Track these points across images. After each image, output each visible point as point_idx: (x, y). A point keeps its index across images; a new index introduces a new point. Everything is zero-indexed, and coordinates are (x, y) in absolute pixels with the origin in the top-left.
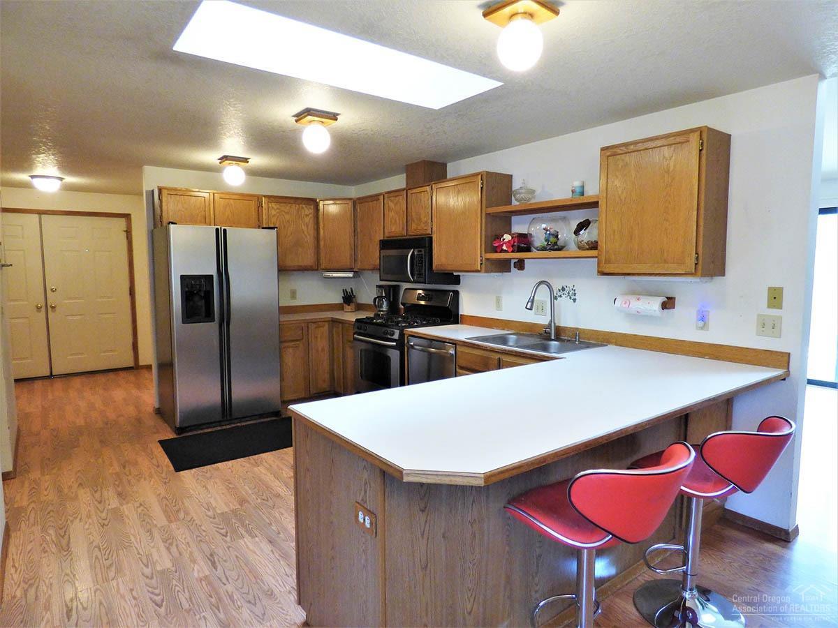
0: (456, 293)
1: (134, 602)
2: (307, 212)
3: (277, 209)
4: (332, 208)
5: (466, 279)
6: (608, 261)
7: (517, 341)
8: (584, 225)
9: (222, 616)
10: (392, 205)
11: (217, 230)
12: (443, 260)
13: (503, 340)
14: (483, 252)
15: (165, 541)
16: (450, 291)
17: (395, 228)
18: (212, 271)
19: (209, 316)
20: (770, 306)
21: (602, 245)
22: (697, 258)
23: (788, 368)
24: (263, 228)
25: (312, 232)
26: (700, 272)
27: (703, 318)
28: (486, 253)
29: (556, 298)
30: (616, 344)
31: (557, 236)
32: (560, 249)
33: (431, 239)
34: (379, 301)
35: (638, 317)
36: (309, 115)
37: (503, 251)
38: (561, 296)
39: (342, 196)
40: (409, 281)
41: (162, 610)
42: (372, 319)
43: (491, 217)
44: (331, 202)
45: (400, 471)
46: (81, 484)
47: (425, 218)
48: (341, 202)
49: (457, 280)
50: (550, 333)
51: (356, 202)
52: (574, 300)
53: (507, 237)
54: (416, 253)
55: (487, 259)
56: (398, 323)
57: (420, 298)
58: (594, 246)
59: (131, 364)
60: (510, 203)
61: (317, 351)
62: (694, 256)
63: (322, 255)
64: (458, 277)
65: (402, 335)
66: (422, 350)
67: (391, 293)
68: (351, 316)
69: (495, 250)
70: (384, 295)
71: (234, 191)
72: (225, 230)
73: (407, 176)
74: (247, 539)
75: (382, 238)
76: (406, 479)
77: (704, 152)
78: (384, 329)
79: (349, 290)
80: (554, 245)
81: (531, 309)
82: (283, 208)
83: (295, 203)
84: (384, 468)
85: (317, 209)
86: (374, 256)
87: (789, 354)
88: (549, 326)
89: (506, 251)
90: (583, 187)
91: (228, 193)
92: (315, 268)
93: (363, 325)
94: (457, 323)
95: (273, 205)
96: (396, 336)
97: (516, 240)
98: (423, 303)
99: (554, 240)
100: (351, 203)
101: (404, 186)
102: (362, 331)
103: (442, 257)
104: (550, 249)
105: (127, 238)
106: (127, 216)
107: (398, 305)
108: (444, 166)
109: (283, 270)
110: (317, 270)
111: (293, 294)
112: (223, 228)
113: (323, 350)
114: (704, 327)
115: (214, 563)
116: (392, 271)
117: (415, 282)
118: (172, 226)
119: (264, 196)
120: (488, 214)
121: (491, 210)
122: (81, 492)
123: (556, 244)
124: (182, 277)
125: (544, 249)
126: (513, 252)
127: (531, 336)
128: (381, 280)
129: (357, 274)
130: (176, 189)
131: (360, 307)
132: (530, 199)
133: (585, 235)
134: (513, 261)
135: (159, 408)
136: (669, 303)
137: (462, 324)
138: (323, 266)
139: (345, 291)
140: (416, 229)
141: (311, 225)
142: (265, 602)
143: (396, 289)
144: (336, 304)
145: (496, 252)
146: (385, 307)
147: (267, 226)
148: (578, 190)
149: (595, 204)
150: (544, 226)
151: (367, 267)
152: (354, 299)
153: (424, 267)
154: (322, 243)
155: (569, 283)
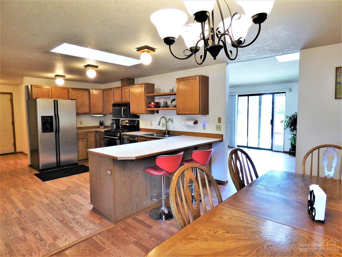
0: (138, 121)
1: (40, 210)
2: (86, 93)
3: (75, 92)
4: (95, 92)
5: (141, 116)
6: (179, 111)
7: (157, 135)
8: (173, 100)
9: (68, 210)
10: (116, 92)
11: (54, 100)
12: (133, 111)
13: (152, 135)
14: (146, 108)
15: (45, 198)
16: (136, 120)
17: (118, 100)
18: (52, 114)
19: (51, 130)
20: (219, 122)
21: (177, 106)
22: (200, 110)
23: (223, 138)
24: (70, 99)
25: (88, 101)
26: (200, 113)
27: (204, 126)
28: (147, 108)
29: (168, 122)
30: (184, 135)
31: (167, 103)
32: (168, 107)
33: (129, 104)
34: (113, 124)
35: (188, 126)
36: (89, 66)
37: (151, 108)
38: (169, 121)
39: (98, 88)
40: (123, 117)
41: (50, 211)
42: (111, 130)
43: (148, 97)
44: (95, 90)
45: (117, 158)
46: (9, 187)
47: (127, 96)
48: (98, 90)
49: (138, 117)
50: (166, 133)
51: (104, 91)
52: (173, 122)
53: (153, 103)
54: (125, 108)
55: (147, 110)
56: (119, 131)
57: (127, 123)
58: (175, 106)
59: (13, 151)
60: (154, 93)
61: (91, 142)
62: (199, 109)
63: (92, 109)
64: (139, 116)
65: (120, 135)
66: (127, 139)
67: (117, 122)
68: (102, 130)
69: (149, 107)
70: (114, 122)
71: (60, 86)
72: (57, 101)
73: (121, 82)
74: (73, 195)
75: (113, 103)
76: (118, 159)
77: (200, 82)
78: (114, 133)
79: (102, 121)
80: (166, 106)
81: (159, 125)
82: (77, 92)
83: (82, 90)
84: (113, 158)
85: (90, 93)
86: (111, 109)
87: (223, 135)
88: (166, 131)
89: (152, 108)
90: (173, 89)
91: (57, 87)
92: (89, 113)
93: (107, 132)
94: (139, 131)
95: (73, 91)
96: (118, 135)
97: (155, 104)
98: (128, 125)
99: (166, 104)
100: (102, 90)
101: (121, 86)
102: (107, 134)
103: (133, 109)
104: (165, 107)
105: (11, 102)
106: (11, 94)
107: (119, 126)
108: (134, 79)
109: (78, 114)
110: (90, 114)
111: (81, 123)
112: (56, 100)
113: (93, 142)
114: (204, 129)
115: (63, 201)
116: (117, 114)
117: (125, 118)
118: (38, 99)
119: (70, 88)
120: (147, 96)
121: (148, 95)
122: (10, 189)
123: (166, 105)
124: (42, 117)
125: (163, 107)
126: (154, 108)
127: (161, 134)
128: (113, 117)
129: (105, 115)
130: (37, 86)
131: (106, 127)
132: (159, 92)
133: (174, 103)
134: (155, 111)
135: (31, 165)
136: (196, 123)
137: (140, 131)
138: (92, 113)
139: (100, 121)
140: (125, 100)
141: (88, 98)
142: (81, 206)
143: (118, 120)
144: (97, 126)
145: (150, 108)
146: (115, 127)
147: (71, 99)
148: (172, 90)
149: (175, 94)
150: (163, 100)
151: (108, 113)
152: (104, 124)
153: (128, 113)
154: (92, 104)
155: (171, 117)
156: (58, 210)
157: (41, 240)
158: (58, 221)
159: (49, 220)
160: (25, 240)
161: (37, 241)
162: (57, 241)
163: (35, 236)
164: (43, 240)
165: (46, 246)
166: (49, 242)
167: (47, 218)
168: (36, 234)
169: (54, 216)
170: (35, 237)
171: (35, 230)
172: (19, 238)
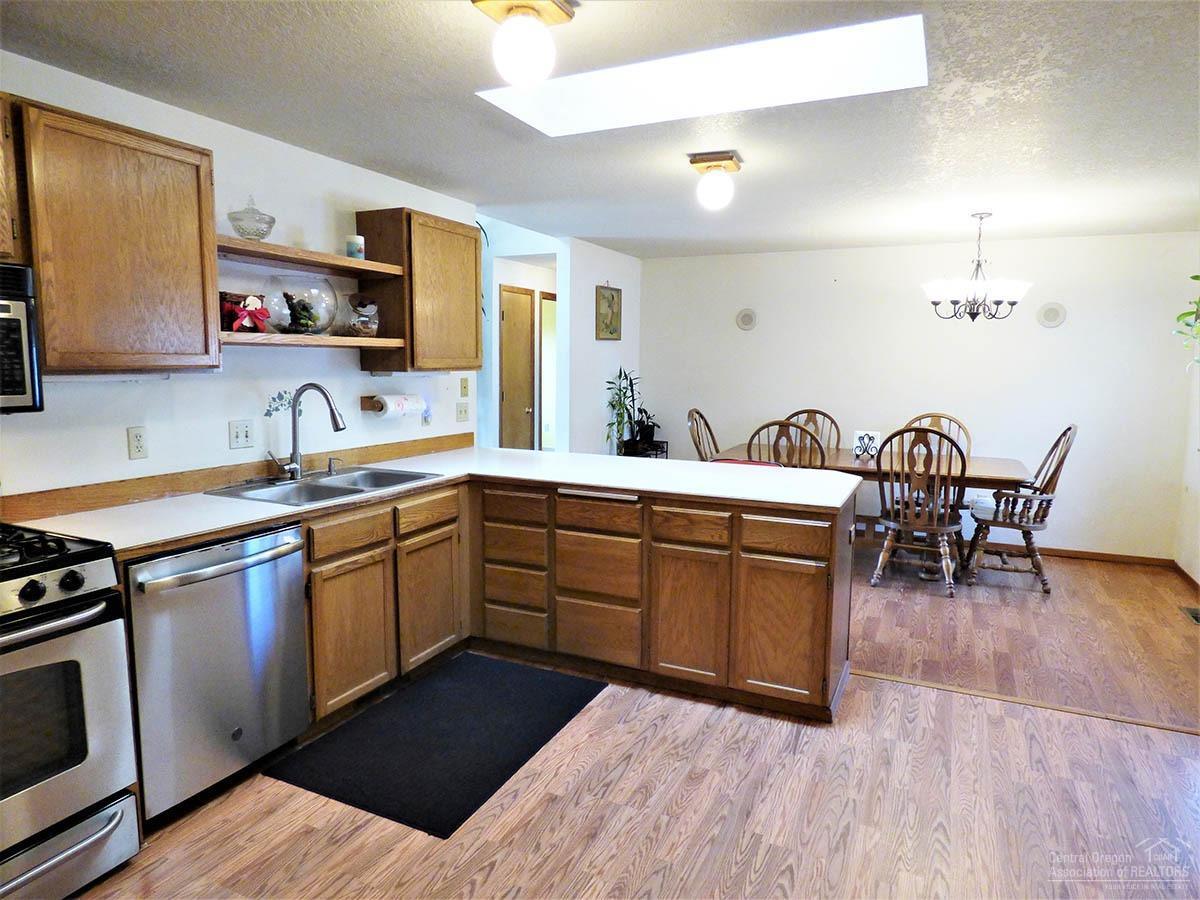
41: (941, 819)
53: (253, 302)
74: (768, 840)
115: (844, 836)
142: (832, 760)
156: (913, 799)
157: (1032, 737)
158: (954, 759)
159: (976, 781)
160: (1075, 764)
161: (1043, 741)
162: (998, 713)
163: (1042, 756)
164: (1028, 736)
165: (1029, 720)
166: (1016, 723)
167: (975, 792)
168: (1039, 761)
169: (947, 785)
170: (1045, 757)
171: (1035, 774)
172: (1092, 781)
